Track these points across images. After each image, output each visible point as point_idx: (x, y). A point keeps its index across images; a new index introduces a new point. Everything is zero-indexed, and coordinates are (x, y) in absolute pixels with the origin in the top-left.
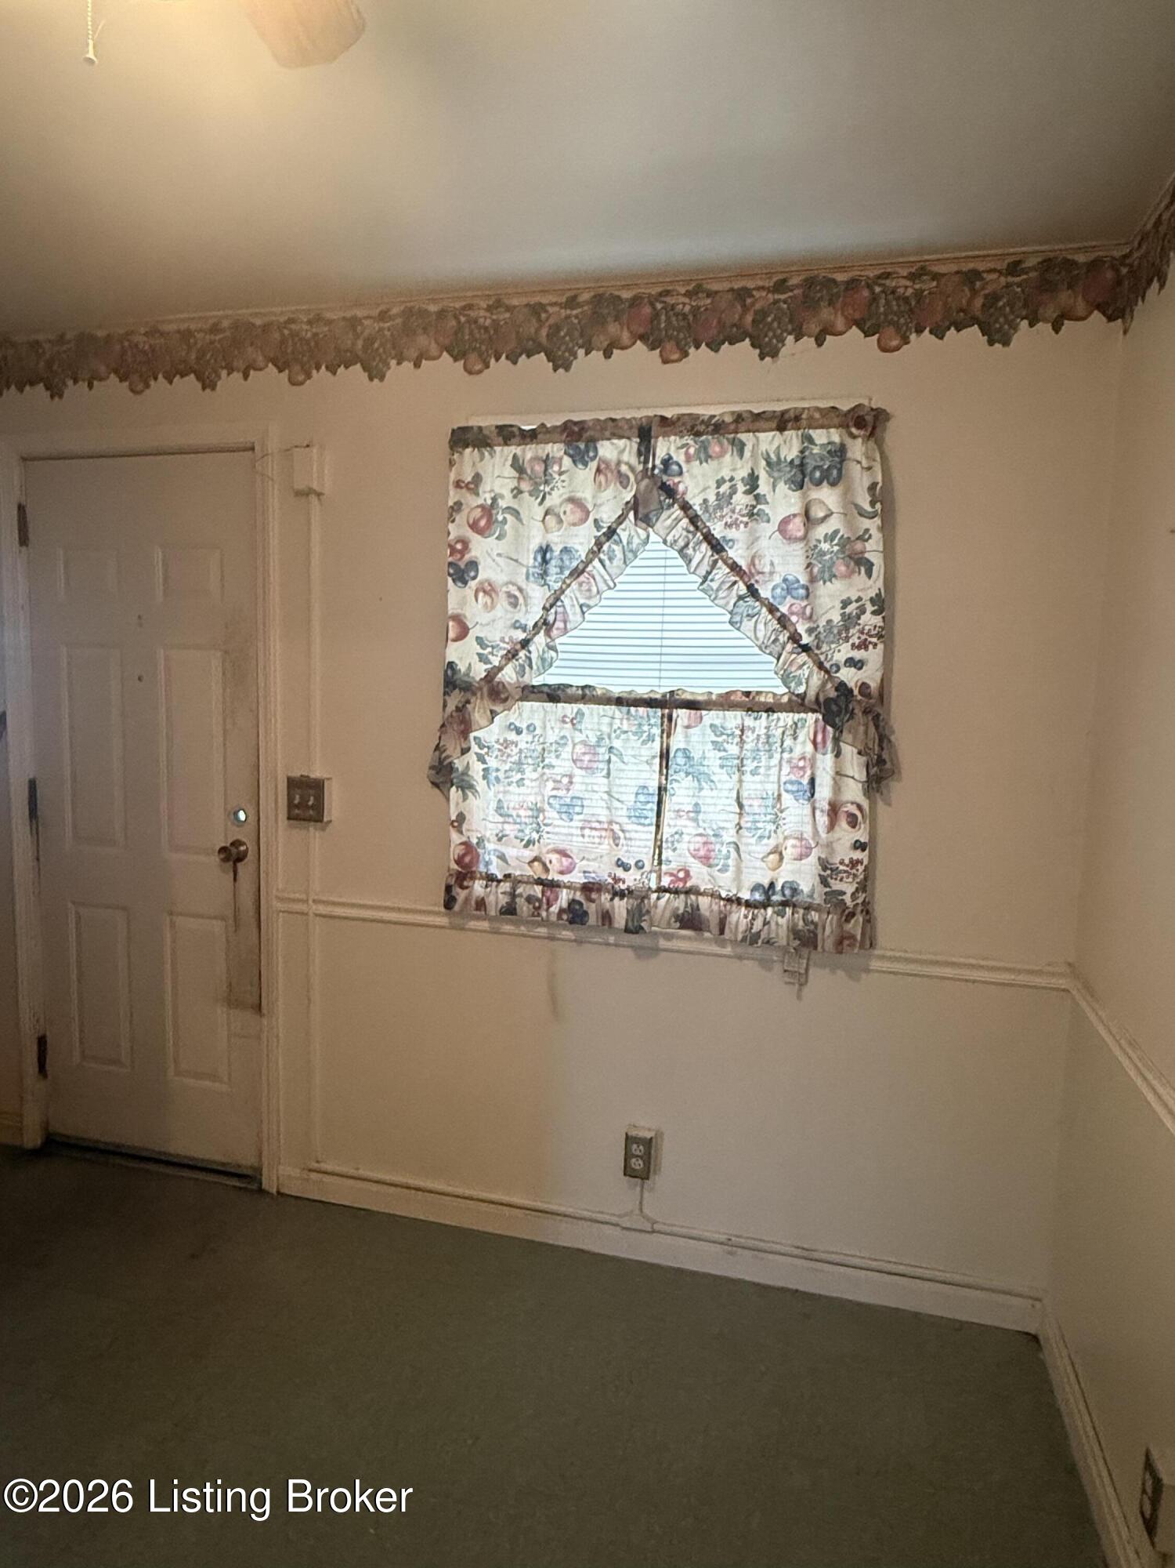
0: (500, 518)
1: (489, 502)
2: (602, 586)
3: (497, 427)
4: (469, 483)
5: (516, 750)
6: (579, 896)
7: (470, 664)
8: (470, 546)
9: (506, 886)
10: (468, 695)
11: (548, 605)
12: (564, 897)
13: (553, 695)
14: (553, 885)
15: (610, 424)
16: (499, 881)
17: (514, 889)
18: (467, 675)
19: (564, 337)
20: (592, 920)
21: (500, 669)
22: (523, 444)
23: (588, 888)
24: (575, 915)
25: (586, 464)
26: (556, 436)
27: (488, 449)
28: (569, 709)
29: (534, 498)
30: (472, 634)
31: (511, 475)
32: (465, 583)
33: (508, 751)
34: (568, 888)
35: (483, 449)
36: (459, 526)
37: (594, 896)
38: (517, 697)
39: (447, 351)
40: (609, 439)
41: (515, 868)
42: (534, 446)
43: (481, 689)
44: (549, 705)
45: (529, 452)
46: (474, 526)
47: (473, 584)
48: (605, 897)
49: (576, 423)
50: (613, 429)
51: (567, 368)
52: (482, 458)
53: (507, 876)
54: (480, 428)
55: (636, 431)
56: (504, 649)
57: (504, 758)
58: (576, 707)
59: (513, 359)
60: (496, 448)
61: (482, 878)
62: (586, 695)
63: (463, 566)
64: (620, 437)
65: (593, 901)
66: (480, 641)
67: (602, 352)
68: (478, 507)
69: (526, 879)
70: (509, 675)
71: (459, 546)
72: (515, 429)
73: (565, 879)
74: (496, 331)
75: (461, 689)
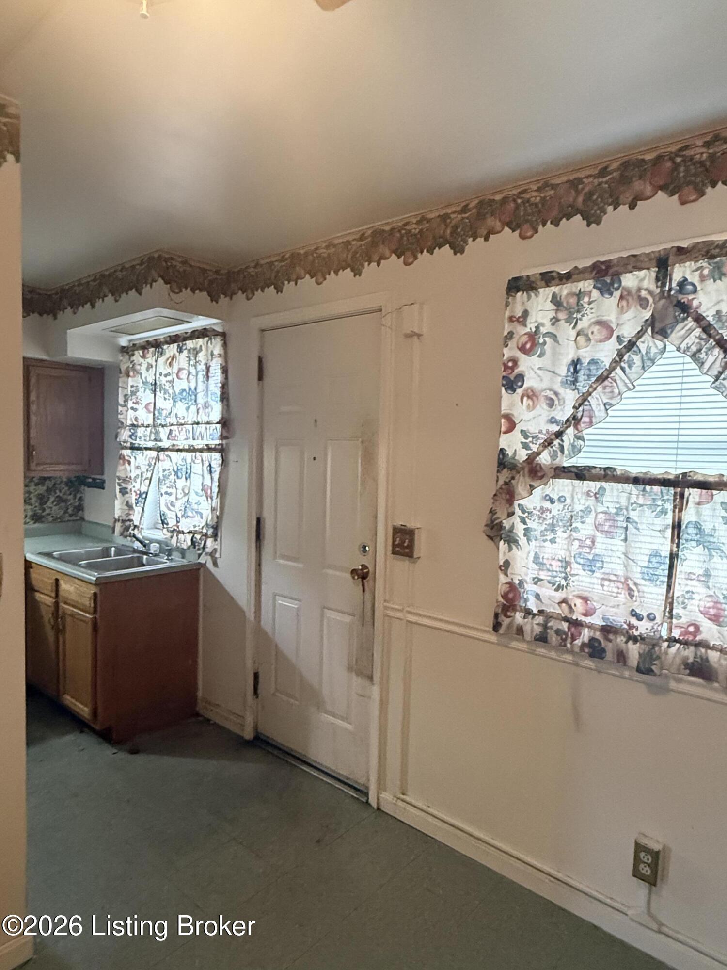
0: (541, 341)
1: (534, 330)
2: (623, 388)
3: (541, 274)
4: (519, 317)
5: (550, 516)
6: (598, 635)
7: (515, 450)
8: (519, 363)
9: (540, 619)
10: (514, 472)
11: (577, 405)
12: (586, 635)
13: (580, 474)
14: (577, 624)
15: (633, 259)
16: (535, 615)
17: (546, 622)
18: (513, 458)
19: (597, 199)
20: (610, 656)
21: (538, 454)
22: (561, 284)
23: (608, 630)
24: (594, 650)
25: (611, 294)
26: (587, 275)
27: (534, 291)
28: (594, 486)
29: (569, 324)
30: (518, 428)
31: (553, 309)
32: (514, 391)
33: (544, 516)
34: (589, 627)
35: (530, 292)
36: (510, 349)
37: (611, 637)
38: (551, 475)
39: (508, 226)
40: (631, 272)
41: (546, 605)
42: (569, 284)
43: (523, 468)
44: (577, 482)
45: (564, 290)
46: (522, 349)
47: (519, 391)
48: (621, 639)
49: (602, 263)
50: (634, 263)
51: (598, 223)
52: (529, 298)
53: (541, 612)
54: (528, 276)
55: (654, 262)
56: (542, 438)
57: (541, 521)
58: (598, 484)
59: (556, 222)
60: (539, 290)
61: (521, 611)
62: (608, 475)
63: (512, 379)
64: (640, 269)
65: (610, 641)
66: (524, 433)
67: (627, 205)
68: (525, 334)
69: (555, 616)
70: (545, 458)
71: (510, 364)
72: (554, 274)
73: (588, 620)
74: (543, 205)
75: (508, 468)
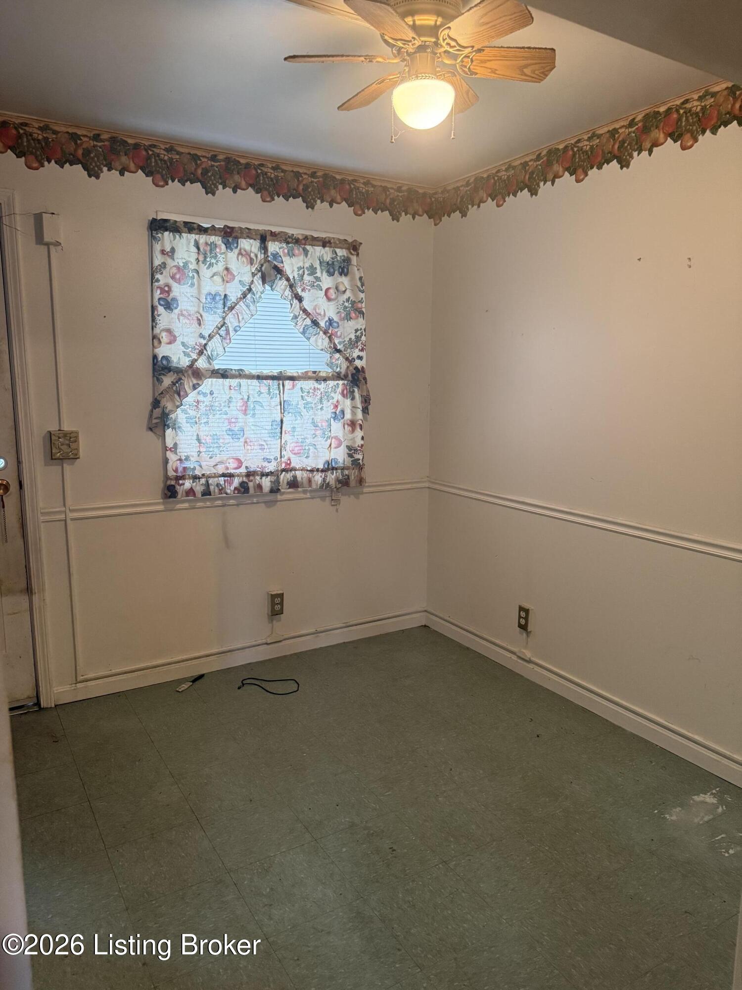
0: (191, 275)
1: (182, 265)
2: (246, 316)
3: (184, 222)
4: (168, 252)
6: (245, 479)
7: (179, 358)
8: (172, 289)
9: (203, 481)
10: (180, 375)
11: (219, 325)
12: (236, 482)
13: (224, 374)
14: (231, 476)
15: (247, 230)
16: (199, 478)
17: (207, 482)
18: (178, 363)
19: (211, 176)
20: (252, 491)
21: (196, 360)
22: (199, 234)
23: (249, 474)
24: (243, 488)
25: (232, 250)
26: (219, 233)
27: (179, 234)
28: (234, 382)
29: (204, 265)
30: (178, 342)
31: (195, 252)
32: (172, 310)
34: (238, 476)
35: (175, 233)
36: (165, 276)
37: (251, 478)
38: (208, 376)
39: (140, 170)
40: (245, 239)
41: (205, 471)
42: (205, 236)
43: (187, 371)
44: (221, 380)
45: (203, 239)
46: (173, 277)
47: (176, 311)
48: (258, 478)
49: (229, 228)
50: (247, 233)
52: (175, 238)
53: (203, 475)
54: (174, 221)
55: (256, 236)
56: (198, 349)
58: (237, 380)
59: (182, 182)
60: (183, 234)
61: (189, 478)
62: (241, 375)
63: (169, 301)
64: (250, 238)
65: (252, 481)
66: (183, 344)
67: (231, 189)
68: (174, 266)
69: (213, 475)
70: (202, 363)
71: (166, 289)
72: (195, 225)
73: (238, 471)
74: (171, 164)
75: (174, 372)
